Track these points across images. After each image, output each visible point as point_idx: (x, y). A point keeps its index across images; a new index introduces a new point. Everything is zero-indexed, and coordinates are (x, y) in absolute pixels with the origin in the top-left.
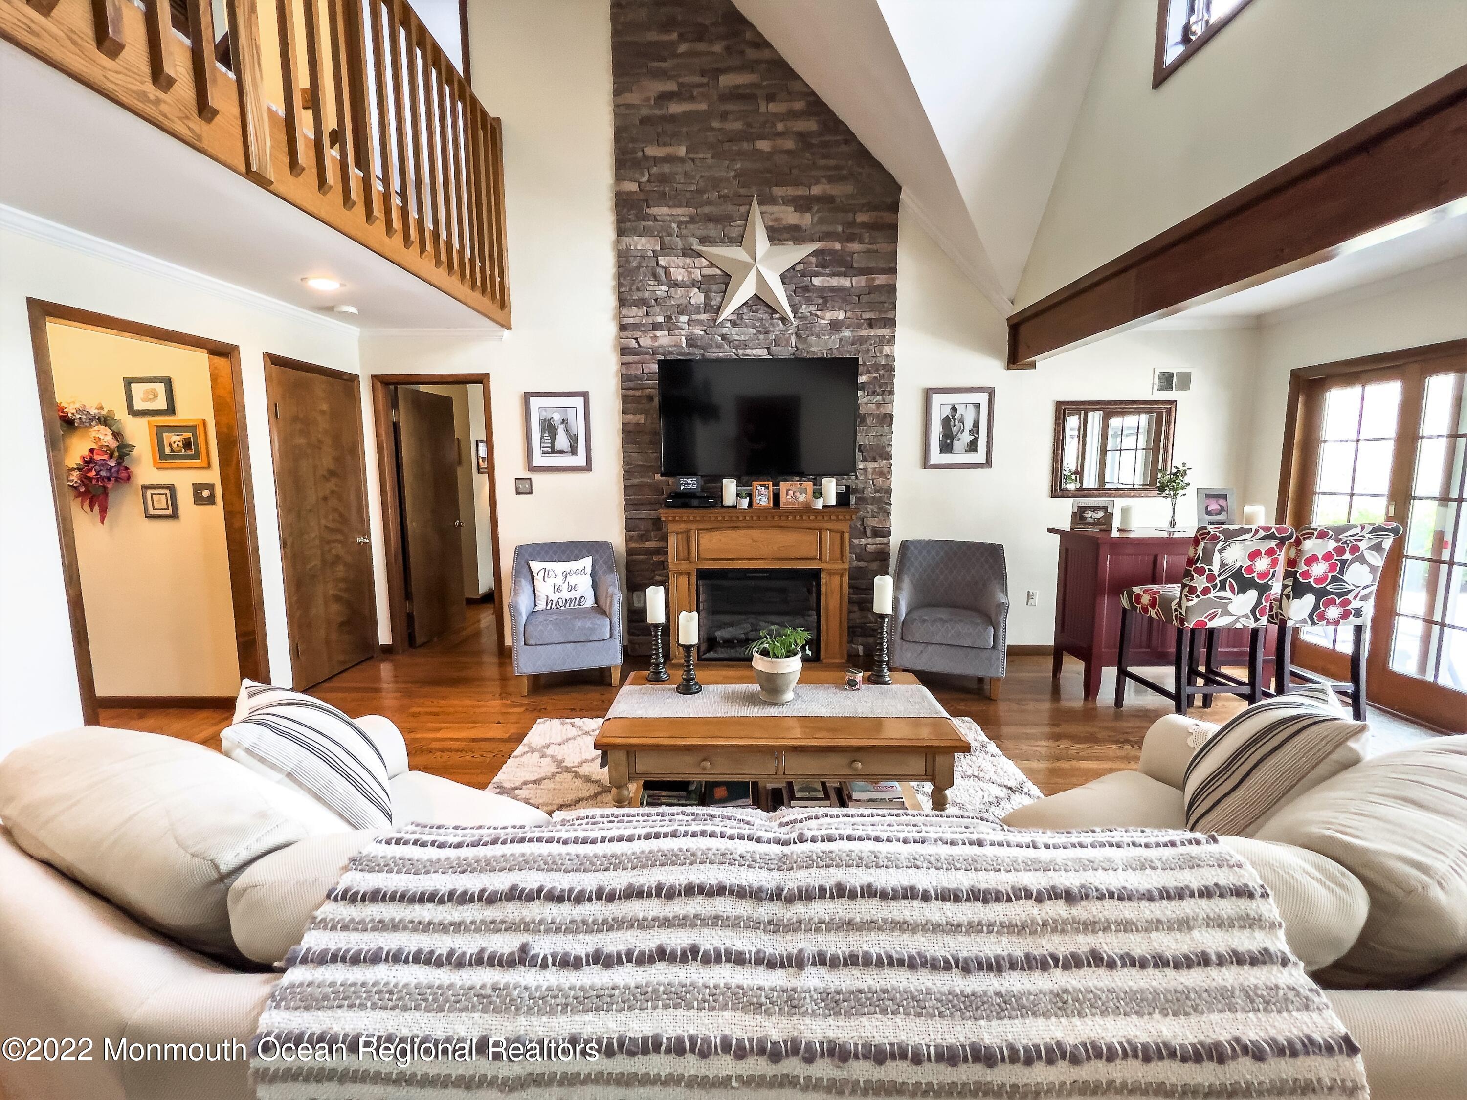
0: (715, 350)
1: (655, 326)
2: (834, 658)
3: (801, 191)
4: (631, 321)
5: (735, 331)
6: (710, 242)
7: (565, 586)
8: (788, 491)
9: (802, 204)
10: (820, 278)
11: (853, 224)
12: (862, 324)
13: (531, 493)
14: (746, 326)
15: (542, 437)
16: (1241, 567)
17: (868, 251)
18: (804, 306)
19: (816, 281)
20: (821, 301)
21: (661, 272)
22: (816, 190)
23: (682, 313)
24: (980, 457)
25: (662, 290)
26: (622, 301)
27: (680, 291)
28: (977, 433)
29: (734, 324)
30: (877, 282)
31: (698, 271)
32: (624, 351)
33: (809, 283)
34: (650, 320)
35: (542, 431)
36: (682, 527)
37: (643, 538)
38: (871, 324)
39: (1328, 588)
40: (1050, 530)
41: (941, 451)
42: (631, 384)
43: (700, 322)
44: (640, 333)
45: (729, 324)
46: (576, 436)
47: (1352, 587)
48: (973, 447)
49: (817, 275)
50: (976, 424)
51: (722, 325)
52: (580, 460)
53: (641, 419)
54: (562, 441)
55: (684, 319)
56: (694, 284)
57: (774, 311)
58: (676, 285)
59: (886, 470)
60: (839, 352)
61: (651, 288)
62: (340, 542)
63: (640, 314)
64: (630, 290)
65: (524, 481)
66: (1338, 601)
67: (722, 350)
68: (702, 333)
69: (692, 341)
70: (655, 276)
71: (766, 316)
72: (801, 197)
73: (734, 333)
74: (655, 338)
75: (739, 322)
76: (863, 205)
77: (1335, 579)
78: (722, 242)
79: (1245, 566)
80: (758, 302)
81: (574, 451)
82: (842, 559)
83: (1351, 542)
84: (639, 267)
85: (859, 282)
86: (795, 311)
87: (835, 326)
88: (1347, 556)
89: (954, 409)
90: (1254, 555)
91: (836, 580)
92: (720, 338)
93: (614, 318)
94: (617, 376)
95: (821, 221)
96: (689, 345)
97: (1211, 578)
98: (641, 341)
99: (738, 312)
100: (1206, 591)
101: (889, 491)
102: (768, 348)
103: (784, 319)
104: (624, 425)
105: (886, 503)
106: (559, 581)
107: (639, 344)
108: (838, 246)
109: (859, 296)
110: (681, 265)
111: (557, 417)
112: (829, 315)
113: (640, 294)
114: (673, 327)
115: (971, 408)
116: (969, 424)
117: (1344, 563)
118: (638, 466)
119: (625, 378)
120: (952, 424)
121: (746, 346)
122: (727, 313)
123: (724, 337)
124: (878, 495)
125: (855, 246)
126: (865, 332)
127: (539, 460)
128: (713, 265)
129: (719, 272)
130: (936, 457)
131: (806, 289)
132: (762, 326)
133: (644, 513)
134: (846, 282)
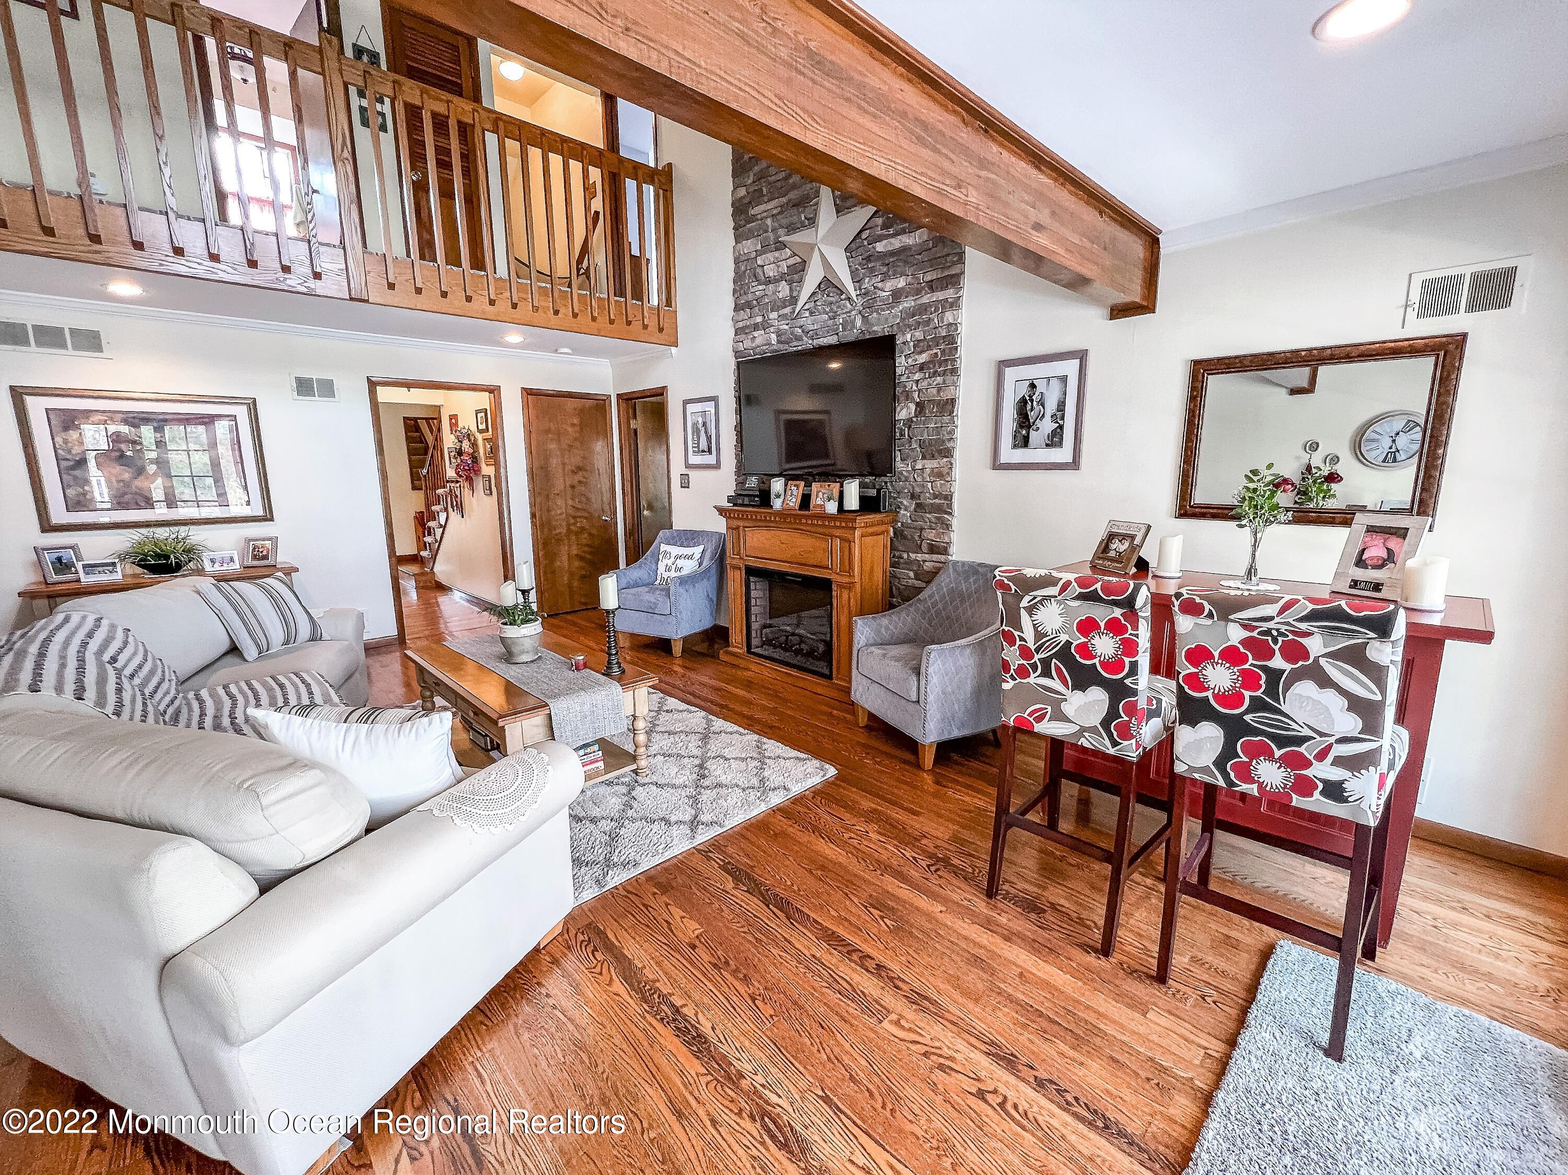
0: (795, 344)
1: (755, 327)
4: (742, 324)
5: (811, 320)
6: (792, 230)
7: (674, 567)
8: (818, 493)
10: (884, 242)
12: (923, 288)
13: (689, 487)
14: (819, 313)
15: (693, 439)
16: (1068, 643)
18: (867, 280)
19: (880, 247)
20: (883, 270)
21: (760, 272)
23: (773, 310)
24: (1063, 454)
25: (760, 290)
26: (737, 306)
27: (772, 287)
28: (1063, 418)
29: (809, 312)
31: (785, 263)
33: (873, 251)
34: (752, 322)
35: (694, 433)
36: (735, 523)
38: (932, 286)
39: (1248, 718)
41: (1015, 446)
43: (785, 317)
44: (744, 336)
45: (807, 314)
46: (711, 436)
47: (1306, 732)
48: (1055, 439)
49: (880, 239)
50: (1061, 406)
51: (799, 316)
54: (703, 442)
55: (775, 315)
56: (782, 277)
57: (842, 293)
58: (769, 282)
59: (945, 470)
60: (899, 327)
61: (753, 290)
62: (586, 518)
63: (747, 317)
64: (740, 294)
65: (685, 477)
66: (1278, 753)
67: (801, 343)
68: (787, 327)
69: (780, 337)
70: (756, 277)
71: (835, 299)
73: (811, 322)
74: (755, 338)
75: (813, 309)
77: (1257, 705)
78: (800, 227)
79: (1075, 643)
80: (828, 285)
81: (709, 449)
82: (849, 572)
83: (1281, 634)
84: (746, 270)
85: (922, 236)
86: (858, 288)
87: (897, 295)
88: (1278, 662)
89: (1033, 386)
90: (1088, 626)
91: (845, 594)
92: (800, 330)
93: (732, 325)
96: (778, 341)
97: (1025, 653)
98: (745, 343)
99: (811, 299)
100: (1022, 672)
101: (949, 498)
102: (837, 333)
105: (947, 513)
106: (670, 562)
107: (745, 347)
109: (921, 255)
110: (773, 260)
111: (701, 421)
112: (889, 285)
113: (747, 297)
114: (767, 325)
115: (1055, 384)
116: (1051, 406)
117: (1274, 675)
120: (1029, 407)
121: (820, 335)
122: (803, 301)
124: (937, 501)
126: (926, 299)
128: (794, 254)
129: (798, 260)
130: (1009, 454)
131: (870, 258)
134: (909, 240)
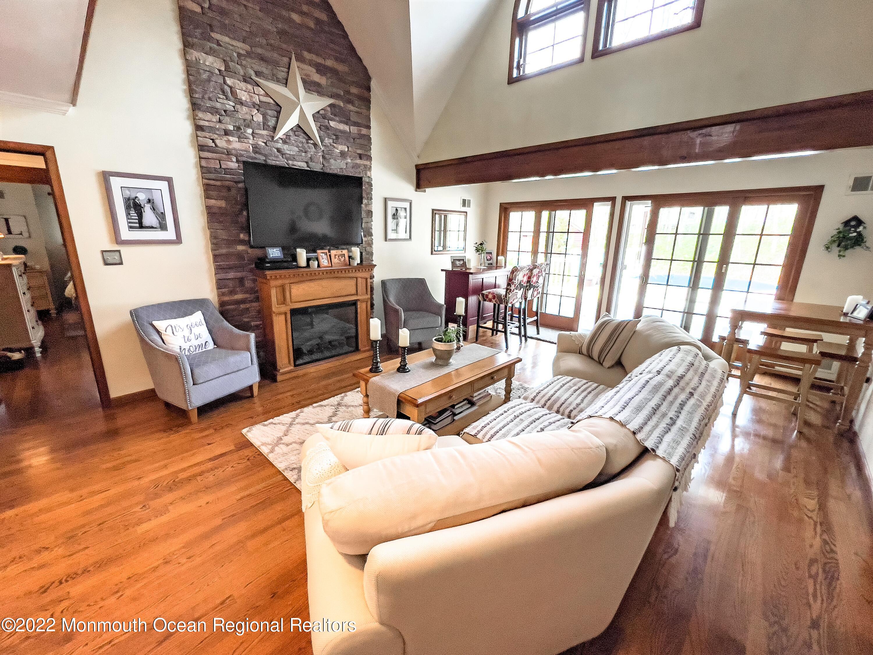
0: (272, 158)
1: (227, 133)
2: (365, 347)
3: (320, 60)
4: (206, 124)
5: (286, 147)
6: (264, 77)
7: (192, 337)
8: (335, 255)
9: (321, 69)
10: (334, 123)
11: (348, 92)
12: (357, 156)
13: (121, 263)
14: (293, 145)
15: (128, 214)
17: (357, 112)
18: (326, 139)
19: (332, 124)
20: (334, 137)
21: (228, 89)
22: (329, 63)
23: (248, 126)
25: (230, 105)
26: (195, 106)
27: (245, 109)
29: (285, 142)
30: (363, 132)
31: (257, 97)
32: (201, 148)
33: (327, 124)
34: (223, 127)
35: (128, 208)
36: (279, 282)
37: (232, 292)
38: (361, 157)
40: (442, 270)
42: (212, 176)
43: (262, 136)
44: (216, 136)
45: (281, 142)
46: (163, 214)
47: (539, 285)
49: (332, 120)
51: (277, 141)
52: (170, 234)
53: (222, 204)
54: (149, 218)
55: (250, 131)
56: (254, 105)
57: (310, 138)
58: (242, 103)
59: (371, 242)
60: (346, 171)
61: (221, 101)
63: (214, 120)
64: (203, 97)
65: (113, 254)
67: (278, 159)
68: (263, 144)
69: (256, 149)
70: (223, 92)
71: (304, 141)
72: (320, 64)
73: (285, 148)
74: (228, 141)
75: (288, 141)
76: (354, 82)
78: (273, 80)
80: (299, 130)
81: (163, 227)
82: (367, 293)
84: (209, 80)
85: (354, 130)
86: (322, 141)
87: (343, 154)
89: (397, 210)
90: (524, 276)
91: (364, 305)
92: (276, 150)
93: (188, 118)
94: (197, 167)
95: (333, 85)
96: (255, 152)
98: (218, 142)
99: (287, 135)
100: (513, 290)
101: (372, 254)
102: (307, 163)
103: (315, 145)
104: (208, 208)
105: (371, 261)
106: (187, 332)
107: (216, 145)
108: (342, 104)
109: (354, 139)
110: (244, 89)
111: (142, 197)
112: (340, 147)
113: (213, 104)
114: (242, 136)
115: (403, 210)
118: (225, 240)
119: (204, 171)
120: (395, 219)
121: (294, 159)
122: (280, 134)
123: (279, 150)
124: (367, 256)
125: (350, 107)
126: (358, 161)
127: (126, 234)
128: (267, 95)
129: (272, 101)
131: (327, 128)
132: (303, 147)
133: (231, 275)
134: (346, 128)
